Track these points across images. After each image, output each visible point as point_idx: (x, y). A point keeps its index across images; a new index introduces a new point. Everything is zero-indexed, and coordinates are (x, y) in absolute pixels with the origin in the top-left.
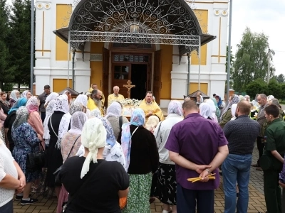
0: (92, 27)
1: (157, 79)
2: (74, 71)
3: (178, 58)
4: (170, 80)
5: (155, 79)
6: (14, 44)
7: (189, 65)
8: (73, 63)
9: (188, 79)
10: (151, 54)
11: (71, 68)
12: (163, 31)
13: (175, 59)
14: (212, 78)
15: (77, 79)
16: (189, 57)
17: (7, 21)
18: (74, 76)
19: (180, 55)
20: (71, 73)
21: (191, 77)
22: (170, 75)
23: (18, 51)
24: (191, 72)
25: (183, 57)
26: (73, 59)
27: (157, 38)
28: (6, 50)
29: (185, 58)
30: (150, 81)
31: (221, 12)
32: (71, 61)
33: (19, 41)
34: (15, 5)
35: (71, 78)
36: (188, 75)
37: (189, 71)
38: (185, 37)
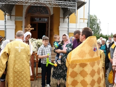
1: (52, 30)
2: (5, 26)
3: (63, 19)
4: (59, 31)
5: (50, 30)
7: (68, 23)
8: (5, 21)
9: (68, 31)
11: (4, 24)
13: (61, 20)
15: (7, 31)
16: (68, 19)
18: (6, 29)
19: (64, 18)
20: (4, 27)
21: (70, 30)
22: (59, 28)
24: (69, 27)
25: (65, 19)
26: (5, 19)
29: (66, 20)
30: (48, 32)
32: (4, 20)
35: (4, 30)
36: (68, 28)
37: (68, 26)
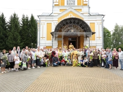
0: (61, 31)
2: (52, 44)
5: (78, 45)
6: (22, 34)
7: (89, 41)
10: (77, 38)
12: (81, 31)
13: (85, 39)
14: (97, 44)
16: (89, 38)
17: (19, 25)
18: (52, 45)
21: (90, 44)
22: (83, 44)
23: (24, 37)
25: (87, 38)
27: (79, 34)
28: (20, 37)
30: (77, 46)
31: (99, 23)
32: (52, 41)
33: (24, 33)
34: (23, 19)
36: (89, 44)
38: (87, 33)
